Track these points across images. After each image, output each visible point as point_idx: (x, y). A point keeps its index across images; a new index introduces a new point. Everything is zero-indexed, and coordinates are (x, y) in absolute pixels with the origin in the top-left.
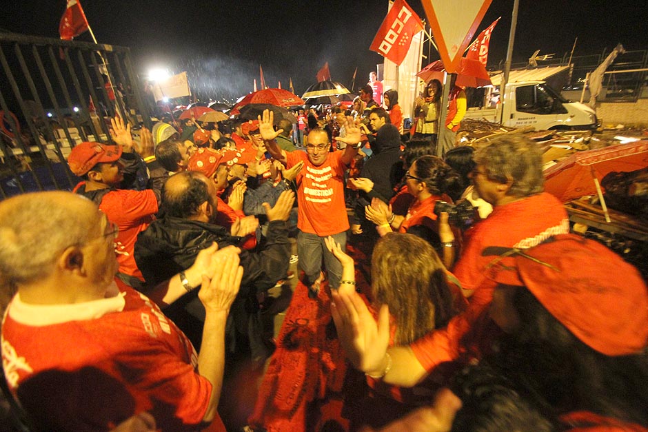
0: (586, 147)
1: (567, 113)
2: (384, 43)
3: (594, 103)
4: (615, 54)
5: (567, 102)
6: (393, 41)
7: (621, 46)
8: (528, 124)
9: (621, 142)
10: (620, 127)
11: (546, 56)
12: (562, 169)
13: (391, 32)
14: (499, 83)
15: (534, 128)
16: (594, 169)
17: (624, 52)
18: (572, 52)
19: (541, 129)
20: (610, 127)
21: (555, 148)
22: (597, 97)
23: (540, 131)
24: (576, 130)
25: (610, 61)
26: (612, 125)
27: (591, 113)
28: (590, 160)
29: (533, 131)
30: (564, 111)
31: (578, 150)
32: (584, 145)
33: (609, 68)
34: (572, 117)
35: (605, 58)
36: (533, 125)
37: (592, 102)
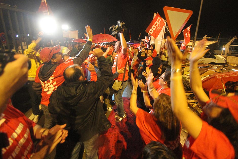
0: (221, 71)
1: (216, 58)
2: (151, 30)
3: (226, 56)
4: (234, 39)
5: (216, 54)
6: (154, 29)
7: (236, 37)
8: (201, 61)
9: (234, 71)
10: (235, 65)
11: (209, 37)
12: (211, 78)
13: (154, 26)
14: (191, 45)
15: (203, 63)
16: (223, 79)
17: (237, 39)
18: (219, 37)
19: (206, 63)
20: (232, 65)
21: (210, 71)
22: (227, 54)
23: (206, 64)
24: (218, 65)
25: (232, 41)
26: (233, 64)
27: (224, 59)
28: (220, 76)
29: (203, 64)
30: (215, 58)
31: (218, 72)
32: (220, 71)
33: (232, 44)
34: (217, 60)
35: (230, 40)
36: (203, 61)
37: (226, 55)
